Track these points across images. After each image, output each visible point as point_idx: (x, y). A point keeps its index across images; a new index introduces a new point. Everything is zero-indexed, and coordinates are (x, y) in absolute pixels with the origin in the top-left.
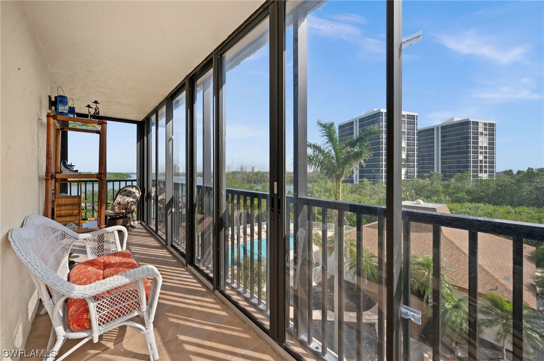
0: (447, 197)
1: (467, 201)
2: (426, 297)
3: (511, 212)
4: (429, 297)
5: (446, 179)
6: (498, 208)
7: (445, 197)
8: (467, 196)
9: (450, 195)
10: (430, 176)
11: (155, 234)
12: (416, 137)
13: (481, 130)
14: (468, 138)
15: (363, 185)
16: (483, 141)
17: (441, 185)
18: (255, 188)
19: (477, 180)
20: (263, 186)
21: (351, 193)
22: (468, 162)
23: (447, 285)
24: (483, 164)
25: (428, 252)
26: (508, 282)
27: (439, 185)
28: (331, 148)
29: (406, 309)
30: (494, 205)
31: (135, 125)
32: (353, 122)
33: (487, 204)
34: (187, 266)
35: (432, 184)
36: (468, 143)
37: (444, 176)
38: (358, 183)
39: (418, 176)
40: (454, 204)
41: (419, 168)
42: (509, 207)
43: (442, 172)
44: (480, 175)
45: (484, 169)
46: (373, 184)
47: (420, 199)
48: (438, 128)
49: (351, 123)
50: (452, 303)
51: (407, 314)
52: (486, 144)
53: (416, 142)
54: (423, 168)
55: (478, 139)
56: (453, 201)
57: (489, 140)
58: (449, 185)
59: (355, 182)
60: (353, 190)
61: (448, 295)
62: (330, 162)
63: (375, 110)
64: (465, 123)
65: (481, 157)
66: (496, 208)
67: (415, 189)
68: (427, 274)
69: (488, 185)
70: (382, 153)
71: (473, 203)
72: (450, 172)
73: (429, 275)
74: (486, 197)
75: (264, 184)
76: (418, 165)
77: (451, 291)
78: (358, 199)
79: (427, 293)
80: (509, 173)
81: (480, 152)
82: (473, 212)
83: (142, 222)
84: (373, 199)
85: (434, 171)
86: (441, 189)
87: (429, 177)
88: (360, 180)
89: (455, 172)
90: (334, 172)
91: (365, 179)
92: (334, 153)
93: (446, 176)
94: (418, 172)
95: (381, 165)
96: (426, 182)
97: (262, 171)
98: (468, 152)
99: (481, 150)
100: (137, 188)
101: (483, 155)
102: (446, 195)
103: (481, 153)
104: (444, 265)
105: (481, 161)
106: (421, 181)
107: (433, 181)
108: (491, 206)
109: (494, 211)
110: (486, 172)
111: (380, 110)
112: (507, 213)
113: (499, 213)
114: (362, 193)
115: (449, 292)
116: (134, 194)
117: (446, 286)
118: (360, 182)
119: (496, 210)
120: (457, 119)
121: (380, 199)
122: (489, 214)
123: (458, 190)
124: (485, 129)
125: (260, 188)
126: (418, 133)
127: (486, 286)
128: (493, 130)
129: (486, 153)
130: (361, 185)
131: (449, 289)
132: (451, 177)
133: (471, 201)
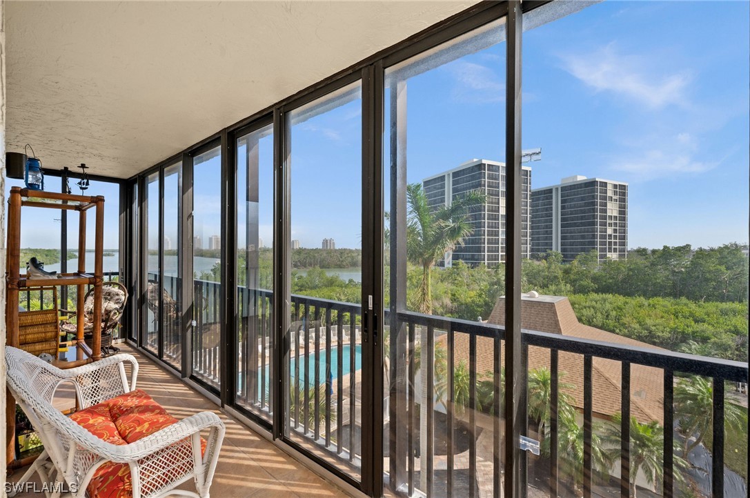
0: (568, 285)
1: (593, 291)
2: (540, 427)
3: (644, 305)
4: (545, 425)
5: (567, 261)
6: (629, 300)
7: (566, 285)
8: (592, 284)
9: (573, 282)
10: (547, 256)
11: (157, 360)
12: (529, 200)
13: (610, 193)
14: (594, 204)
15: (457, 269)
16: (612, 209)
17: (561, 269)
18: (297, 275)
19: (605, 262)
20: (310, 272)
21: (442, 281)
22: (594, 237)
23: (568, 408)
24: (613, 240)
25: (544, 364)
26: (639, 398)
27: (558, 269)
28: (416, 220)
29: (525, 440)
30: (624, 296)
31: (117, 185)
32: (444, 176)
33: (617, 295)
34: (223, 407)
35: (549, 268)
36: (594, 210)
37: (565, 256)
38: (450, 266)
39: (532, 257)
40: (577, 296)
41: (532, 246)
42: (642, 298)
43: (563, 250)
44: (609, 255)
45: (613, 247)
46: (472, 268)
47: (534, 289)
48: (557, 189)
49: (442, 178)
50: (575, 431)
51: (525, 445)
52: (615, 213)
53: (529, 208)
54: (538, 245)
55: (606, 206)
56: (575, 292)
57: (619, 208)
58: (571, 269)
59: (446, 265)
60: (444, 276)
61: (570, 421)
62: (414, 240)
63: (475, 160)
64: (592, 184)
65: (610, 231)
66: (627, 300)
67: (527, 274)
68: (542, 394)
69: (618, 269)
70: (485, 222)
71: (600, 293)
72: (572, 250)
73: (545, 395)
74: (616, 284)
75: (311, 269)
76: (532, 240)
77: (573, 415)
78: (452, 290)
79: (543, 421)
80: (641, 252)
81: (609, 223)
82: (600, 306)
83: (129, 340)
84: (472, 290)
85: (551, 249)
86: (560, 274)
87: (546, 258)
88: (454, 262)
89: (577, 250)
90: (421, 255)
91: (461, 261)
92: (420, 227)
93: (567, 257)
94: (532, 250)
95: (483, 241)
96: (542, 265)
97: (307, 248)
98: (594, 224)
99: (610, 221)
100: (120, 287)
101: (613, 228)
102: (566, 282)
103: (610, 225)
104: (564, 381)
105: (610, 236)
106: (536, 263)
107: (551, 263)
108: (621, 298)
109: (624, 303)
110: (615, 250)
111: (481, 160)
112: (640, 307)
113: (630, 307)
114: (456, 282)
115: (570, 416)
116: (117, 297)
117: (566, 409)
118: (453, 264)
119: (627, 303)
120: (581, 178)
121: (481, 289)
122: (618, 308)
123: (582, 275)
124: (615, 193)
125: (304, 275)
126: (531, 195)
127: (614, 405)
128: (624, 194)
129: (616, 224)
130: (455, 270)
131: (571, 413)
132: (573, 257)
133: (597, 291)
